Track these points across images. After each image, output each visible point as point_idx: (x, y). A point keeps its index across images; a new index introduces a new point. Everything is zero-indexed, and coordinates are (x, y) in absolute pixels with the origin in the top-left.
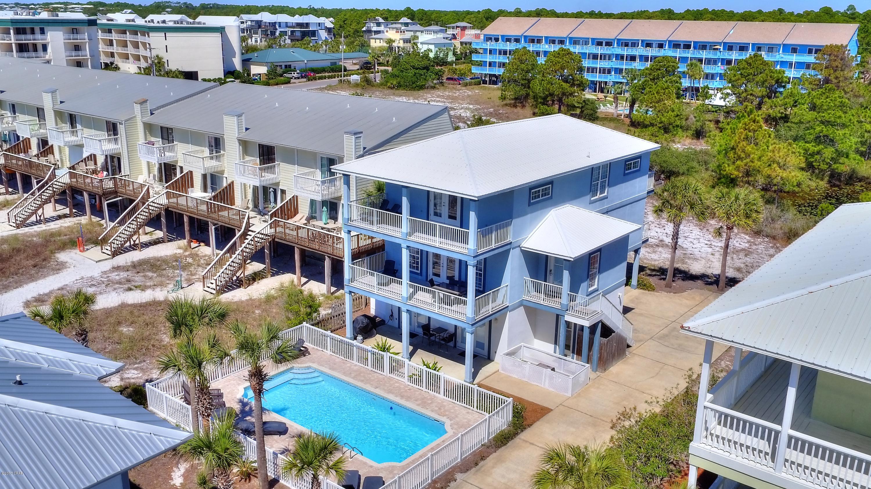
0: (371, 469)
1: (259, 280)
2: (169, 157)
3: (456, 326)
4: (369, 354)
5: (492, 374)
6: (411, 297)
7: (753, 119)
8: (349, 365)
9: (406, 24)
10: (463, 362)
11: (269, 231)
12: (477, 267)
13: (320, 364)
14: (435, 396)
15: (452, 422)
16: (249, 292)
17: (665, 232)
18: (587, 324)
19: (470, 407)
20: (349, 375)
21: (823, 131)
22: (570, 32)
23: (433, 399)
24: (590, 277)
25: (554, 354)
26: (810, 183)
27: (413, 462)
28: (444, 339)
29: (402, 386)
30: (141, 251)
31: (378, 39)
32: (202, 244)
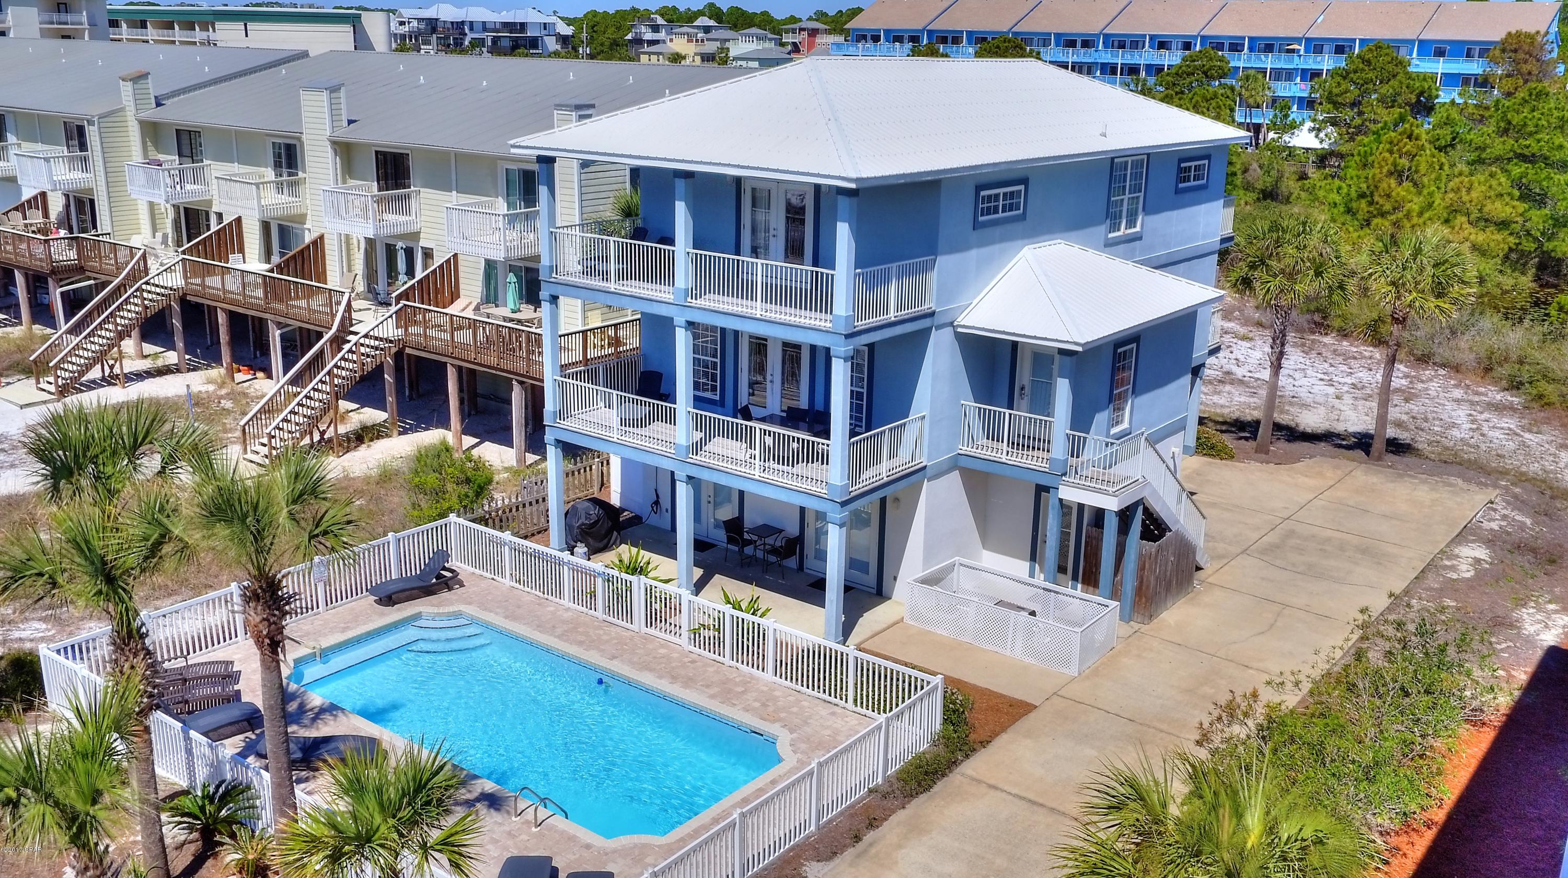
0: (586, 854)
1: (372, 440)
2: (192, 192)
3: (802, 510)
4: (599, 581)
5: (888, 628)
6: (697, 447)
7: (1408, 132)
8: (552, 609)
9: (707, 29)
10: (820, 602)
11: (391, 330)
12: (853, 359)
13: (483, 606)
14: (752, 677)
15: (795, 735)
16: (346, 464)
17: (1233, 356)
18: (1111, 504)
19: (838, 701)
20: (551, 630)
21: (1527, 174)
22: (1014, 22)
23: (748, 682)
24: (1114, 400)
25: (1031, 581)
26: (1501, 278)
27: (696, 833)
28: (774, 551)
29: (675, 655)
30: (124, 387)
31: (654, 53)
32: (260, 375)
